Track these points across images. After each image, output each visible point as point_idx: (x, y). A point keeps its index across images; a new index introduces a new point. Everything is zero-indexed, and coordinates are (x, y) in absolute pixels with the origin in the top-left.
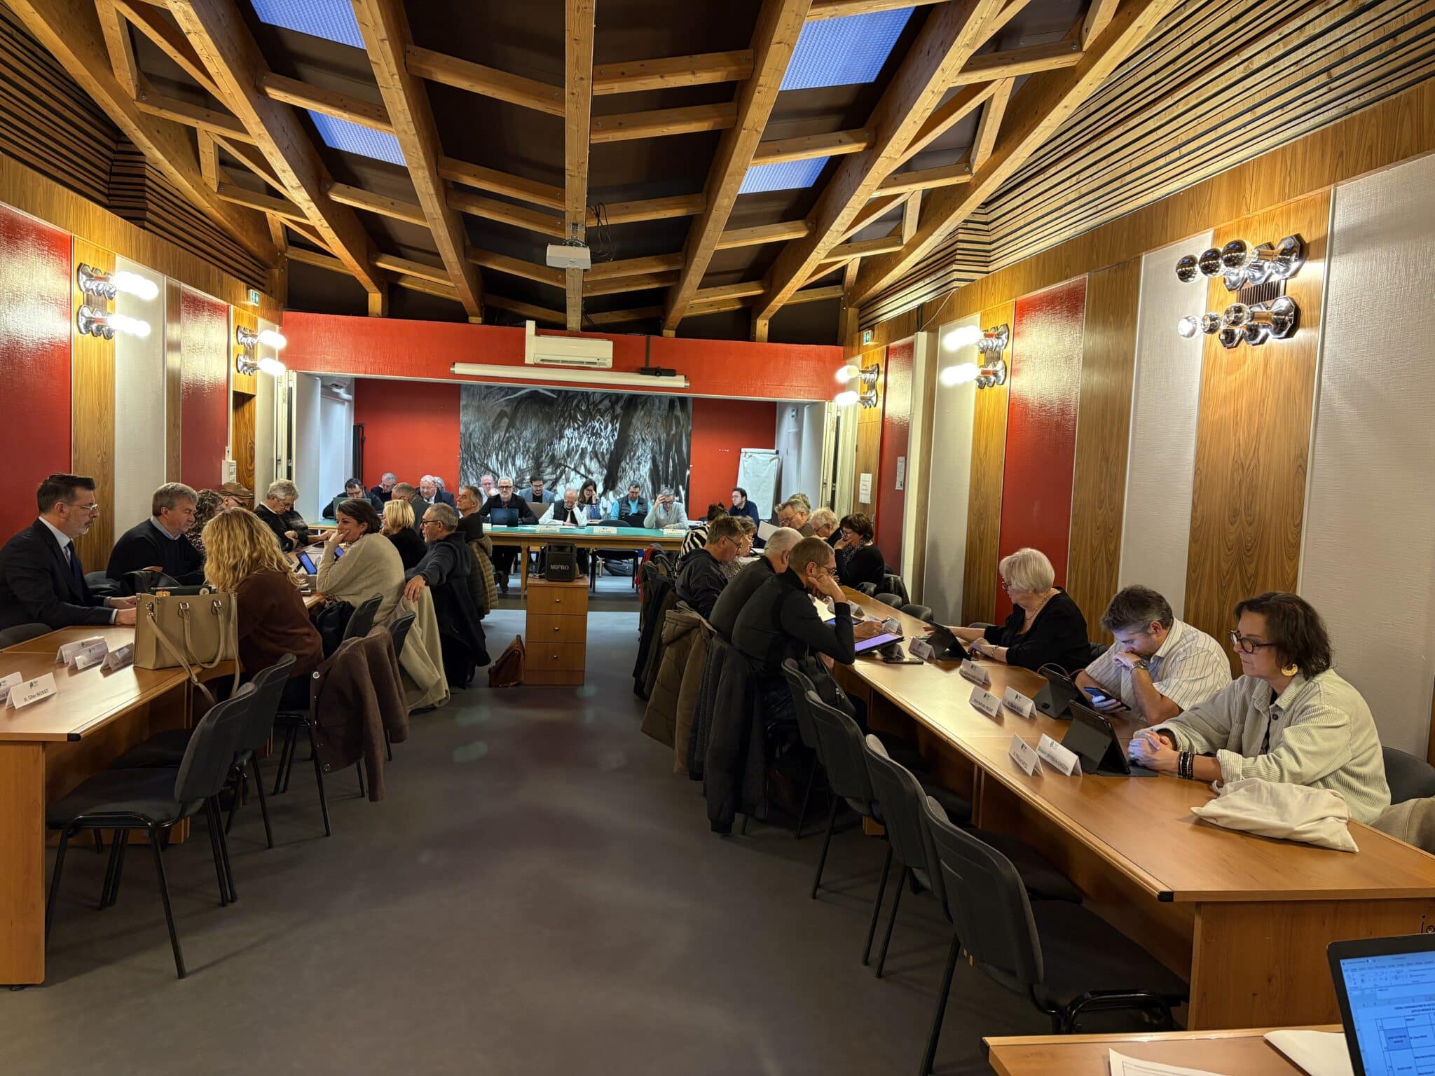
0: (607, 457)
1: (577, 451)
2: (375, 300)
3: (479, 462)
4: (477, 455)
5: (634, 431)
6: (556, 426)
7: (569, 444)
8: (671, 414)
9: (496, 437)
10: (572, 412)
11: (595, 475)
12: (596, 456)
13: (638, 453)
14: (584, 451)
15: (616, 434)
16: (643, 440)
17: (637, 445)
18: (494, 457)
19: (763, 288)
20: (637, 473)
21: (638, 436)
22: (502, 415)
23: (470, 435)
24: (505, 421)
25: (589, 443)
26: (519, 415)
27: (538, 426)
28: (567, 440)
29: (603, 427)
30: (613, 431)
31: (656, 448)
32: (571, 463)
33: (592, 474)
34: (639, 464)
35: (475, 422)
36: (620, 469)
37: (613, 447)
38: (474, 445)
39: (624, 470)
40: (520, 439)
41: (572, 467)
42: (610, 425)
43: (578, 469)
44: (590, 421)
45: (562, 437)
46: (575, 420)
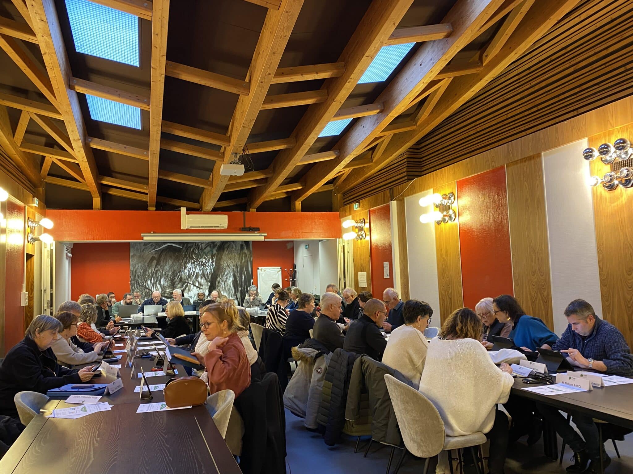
0: (210, 276)
1: (194, 274)
2: (97, 201)
3: (141, 284)
4: (140, 281)
5: (224, 262)
6: (182, 262)
7: (189, 271)
8: (242, 252)
9: (150, 271)
10: (191, 255)
11: (204, 286)
12: (204, 276)
13: (226, 273)
14: (197, 274)
15: (214, 264)
16: (228, 266)
17: (225, 269)
18: (149, 281)
19: (302, 185)
20: (226, 283)
21: (225, 264)
22: (153, 259)
23: (136, 271)
24: (155, 262)
25: (200, 270)
26: (162, 258)
27: (173, 263)
28: (188, 269)
29: (207, 261)
30: (212, 263)
31: (235, 270)
32: (190, 281)
33: (202, 286)
34: (227, 278)
35: (138, 263)
36: (217, 282)
37: (213, 271)
38: (138, 276)
39: (219, 282)
40: (163, 271)
41: (192, 283)
42: (211, 260)
43: (194, 284)
44: (200, 259)
45: (185, 268)
46: (192, 258)
